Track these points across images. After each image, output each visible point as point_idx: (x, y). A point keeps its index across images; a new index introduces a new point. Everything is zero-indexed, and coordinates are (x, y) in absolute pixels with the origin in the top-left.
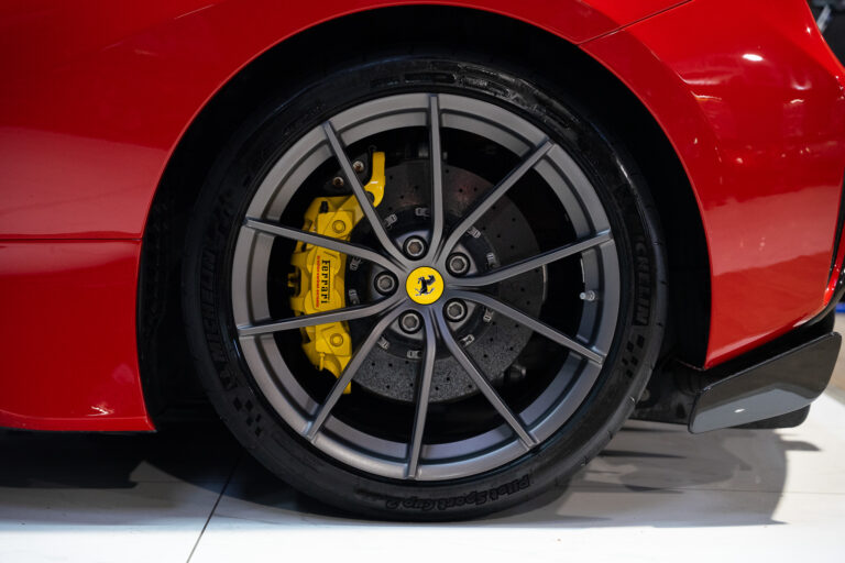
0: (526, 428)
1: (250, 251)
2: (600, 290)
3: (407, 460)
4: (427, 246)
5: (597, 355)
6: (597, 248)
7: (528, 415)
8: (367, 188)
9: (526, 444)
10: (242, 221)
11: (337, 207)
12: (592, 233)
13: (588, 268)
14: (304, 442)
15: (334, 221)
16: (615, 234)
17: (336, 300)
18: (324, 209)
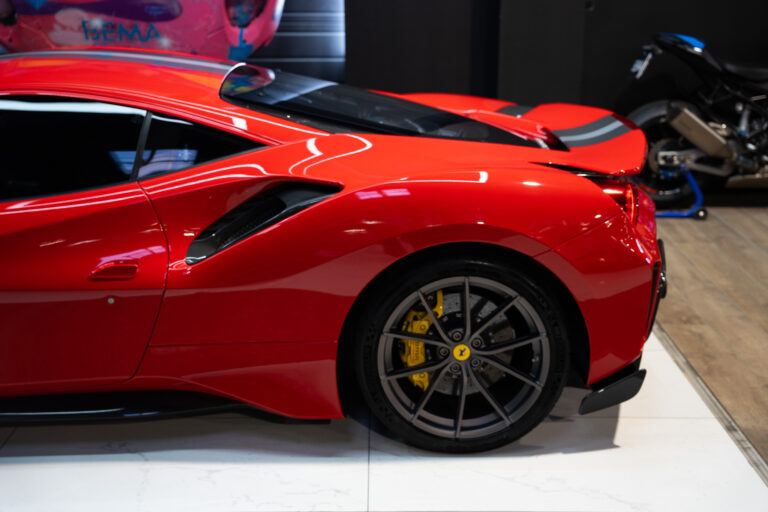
0: (507, 415)
1: (385, 343)
2: (541, 355)
3: (454, 428)
4: (463, 336)
5: (539, 387)
6: (540, 341)
7: (507, 408)
8: (435, 310)
9: (507, 422)
10: (381, 333)
11: (422, 317)
12: (537, 334)
13: (536, 348)
14: (411, 424)
15: (421, 326)
16: (548, 335)
17: (421, 359)
18: (415, 319)
